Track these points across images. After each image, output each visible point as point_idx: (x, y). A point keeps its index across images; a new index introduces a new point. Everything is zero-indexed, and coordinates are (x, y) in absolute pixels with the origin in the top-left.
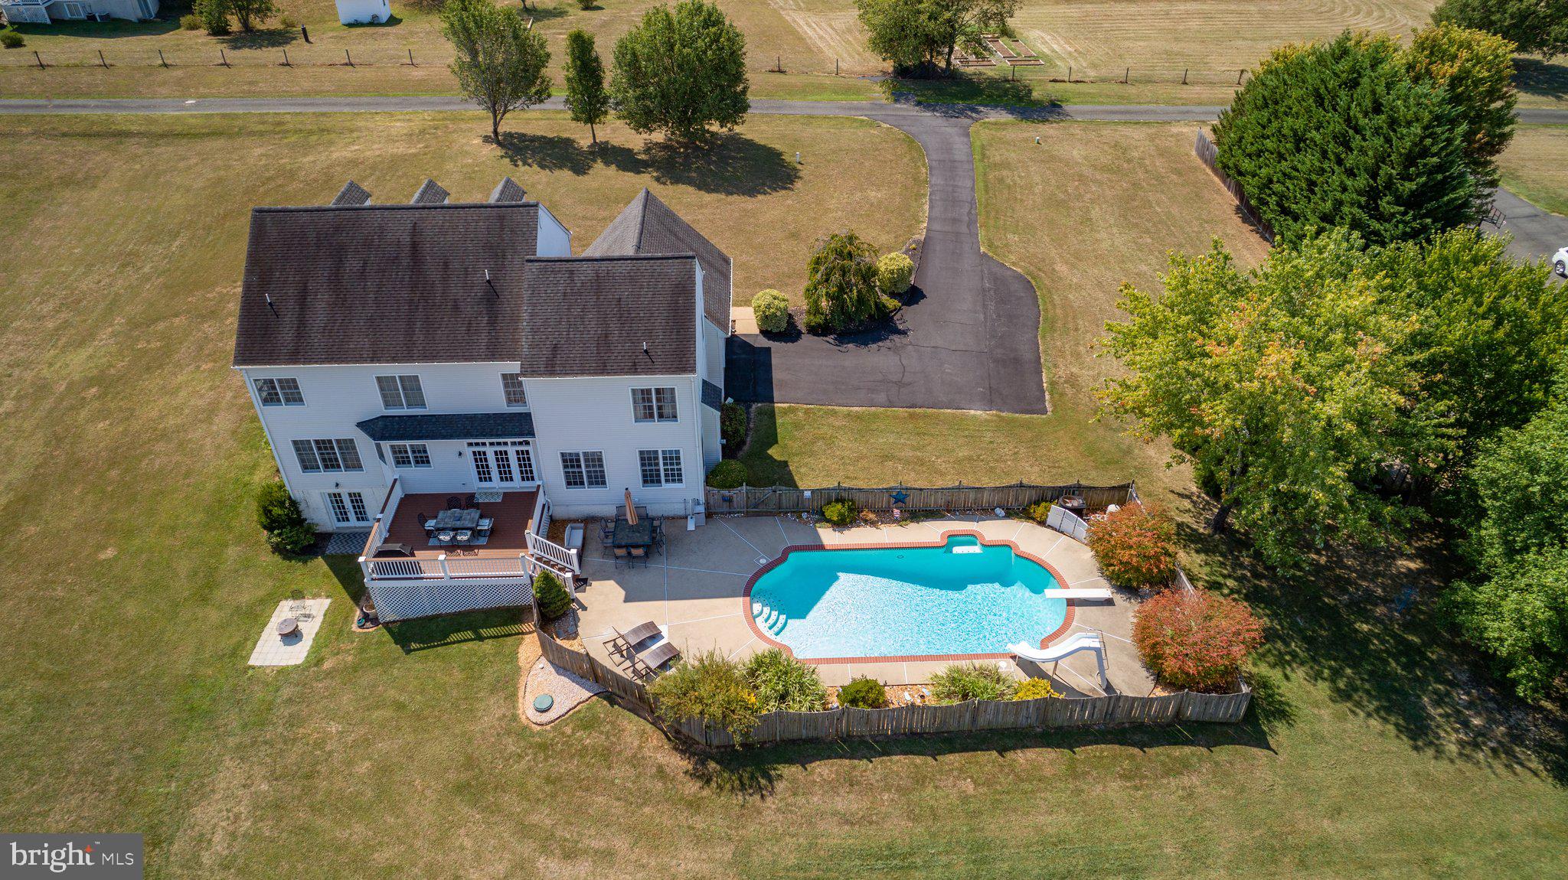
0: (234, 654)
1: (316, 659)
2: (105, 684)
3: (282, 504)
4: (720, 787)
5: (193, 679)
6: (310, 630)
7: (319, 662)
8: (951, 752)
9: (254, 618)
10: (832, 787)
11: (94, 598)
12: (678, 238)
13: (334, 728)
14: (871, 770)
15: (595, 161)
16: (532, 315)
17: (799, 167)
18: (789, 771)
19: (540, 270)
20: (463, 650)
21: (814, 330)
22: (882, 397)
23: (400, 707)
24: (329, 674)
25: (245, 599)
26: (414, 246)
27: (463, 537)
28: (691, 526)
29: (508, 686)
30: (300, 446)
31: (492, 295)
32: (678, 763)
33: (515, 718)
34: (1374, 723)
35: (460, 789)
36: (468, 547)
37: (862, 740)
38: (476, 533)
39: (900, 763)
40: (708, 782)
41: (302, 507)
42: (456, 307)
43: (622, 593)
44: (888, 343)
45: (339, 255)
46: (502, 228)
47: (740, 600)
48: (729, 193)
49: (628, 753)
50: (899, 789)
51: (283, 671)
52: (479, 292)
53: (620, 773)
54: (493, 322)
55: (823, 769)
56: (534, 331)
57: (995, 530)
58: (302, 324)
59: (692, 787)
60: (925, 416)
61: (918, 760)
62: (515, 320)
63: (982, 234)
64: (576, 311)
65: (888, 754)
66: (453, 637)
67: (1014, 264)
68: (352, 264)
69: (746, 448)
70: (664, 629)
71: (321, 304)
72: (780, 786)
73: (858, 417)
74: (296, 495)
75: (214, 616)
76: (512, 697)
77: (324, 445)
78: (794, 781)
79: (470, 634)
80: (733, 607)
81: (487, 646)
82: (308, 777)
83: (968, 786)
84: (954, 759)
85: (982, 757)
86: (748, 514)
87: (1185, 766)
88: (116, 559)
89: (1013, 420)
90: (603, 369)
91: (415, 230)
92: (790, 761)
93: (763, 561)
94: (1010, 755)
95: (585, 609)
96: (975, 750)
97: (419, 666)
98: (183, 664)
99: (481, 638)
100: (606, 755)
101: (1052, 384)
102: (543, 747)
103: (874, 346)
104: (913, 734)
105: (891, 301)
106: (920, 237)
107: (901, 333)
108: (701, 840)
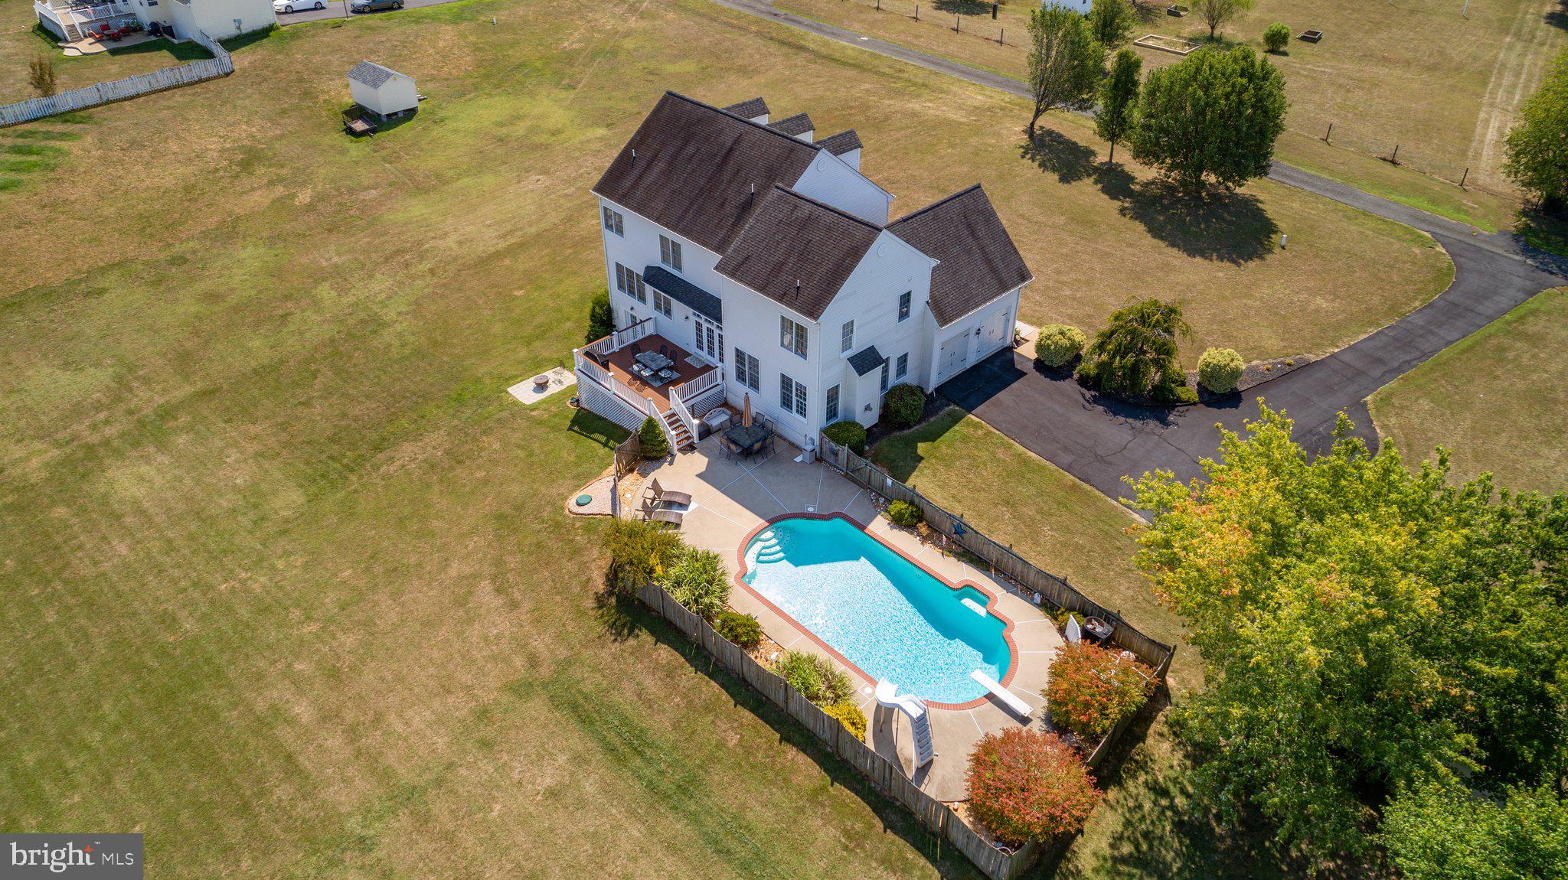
0: (507, 380)
1: (534, 407)
2: (445, 359)
3: (601, 307)
4: (602, 616)
5: (478, 380)
6: (553, 389)
7: (534, 409)
8: (752, 710)
9: (539, 365)
10: (657, 666)
11: (489, 313)
12: (973, 233)
13: (496, 446)
14: (689, 676)
15: (1089, 175)
16: (752, 227)
17: (1277, 250)
18: (646, 637)
19: (780, 198)
21: (1084, 381)
22: (1067, 458)
23: (531, 454)
24: (530, 418)
25: (546, 354)
26: (731, 150)
27: (646, 373)
28: (798, 459)
29: (584, 478)
30: (619, 267)
31: (747, 206)
32: (599, 584)
33: (566, 498)
35: (500, 517)
36: (645, 382)
37: (708, 656)
38: (655, 375)
39: (712, 689)
40: (600, 607)
41: (615, 315)
42: (722, 205)
43: (703, 469)
44: (1138, 424)
45: (688, 140)
46: (787, 158)
47: (761, 522)
48: (1173, 245)
49: (585, 559)
50: (690, 703)
51: (515, 403)
52: (742, 198)
53: (571, 567)
54: (734, 225)
55: (665, 653)
56: (744, 240)
57: (1009, 604)
58: (640, 178)
59: (590, 603)
60: (1086, 493)
61: (725, 696)
62: (743, 227)
63: (1393, 384)
64: (778, 237)
65: (711, 676)
66: (596, 436)
67: (1384, 427)
68: (690, 149)
69: (907, 432)
70: (693, 506)
71: (657, 170)
72: (632, 642)
73: (1025, 462)
74: (614, 304)
75: (523, 353)
76: (577, 488)
77: (630, 273)
78: (641, 646)
79: (603, 439)
80: (751, 521)
81: (603, 451)
82: (459, 462)
83: (733, 739)
84: (747, 715)
85: (766, 730)
86: (846, 476)
87: (904, 870)
88: (520, 297)
90: (763, 289)
91: (737, 141)
92: (653, 633)
93: (811, 510)
94: (786, 747)
95: (671, 464)
96: (767, 722)
97: (564, 440)
98: (481, 371)
99: (605, 445)
100: (578, 551)
102: (558, 525)
103: (1121, 419)
104: (744, 680)
105: (1190, 392)
106: (1312, 358)
107: (1165, 423)
108: (561, 637)
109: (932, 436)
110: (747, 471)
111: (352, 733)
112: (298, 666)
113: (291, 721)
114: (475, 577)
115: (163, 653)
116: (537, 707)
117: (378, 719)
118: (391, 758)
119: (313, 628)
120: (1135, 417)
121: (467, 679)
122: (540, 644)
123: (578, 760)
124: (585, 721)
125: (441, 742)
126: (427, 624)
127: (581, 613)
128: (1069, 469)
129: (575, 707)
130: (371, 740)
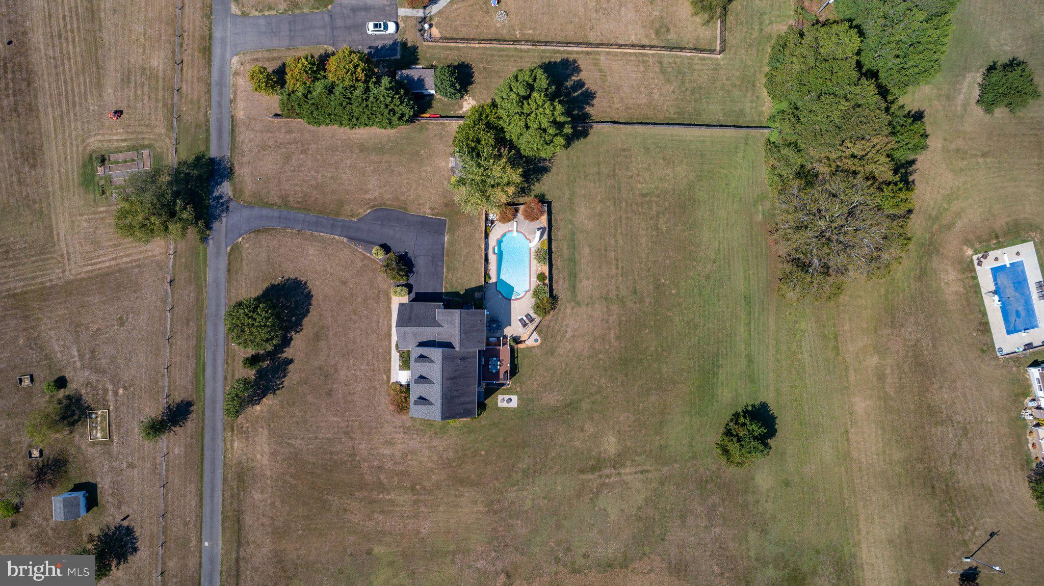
0: (514, 411)
1: (516, 393)
4: (558, 304)
5: (520, 417)
6: (507, 397)
7: (517, 392)
8: (553, 261)
9: (503, 411)
10: (558, 285)
13: (535, 383)
14: (555, 277)
15: (280, 357)
17: (286, 278)
18: (555, 293)
20: (520, 361)
21: (407, 279)
22: (440, 263)
23: (532, 370)
24: (521, 388)
25: (498, 415)
28: (490, 313)
29: (530, 349)
32: (552, 313)
33: (538, 346)
34: (545, 177)
37: (550, 278)
40: (556, 307)
42: (466, 367)
43: (508, 327)
44: (413, 258)
45: (453, 397)
47: (511, 301)
48: (310, 304)
51: (519, 399)
52: (462, 362)
53: (552, 324)
54: (468, 358)
55: (555, 287)
57: (492, 241)
58: (468, 403)
59: (556, 310)
60: (448, 252)
61: (554, 269)
62: (468, 353)
63: (342, 218)
65: (553, 274)
66: (516, 363)
67: (366, 211)
68: (455, 393)
70: (520, 317)
71: (463, 399)
72: (558, 294)
73: (448, 270)
75: (503, 420)
76: (534, 347)
78: (557, 292)
79: (516, 359)
80: (514, 303)
81: (519, 355)
82: (546, 385)
83: (559, 260)
85: (554, 255)
86: (484, 299)
87: (555, 219)
89: (449, 229)
91: (448, 379)
93: (500, 296)
94: (554, 252)
95: (513, 335)
96: (552, 256)
97: (522, 370)
98: (516, 421)
100: (548, 327)
101: (433, 215)
102: (545, 339)
103: (414, 262)
105: (391, 255)
106: (345, 240)
107: (406, 253)
108: (565, 309)
109: (457, 293)
110: (501, 318)
111: (607, 322)
112: (608, 347)
113: (615, 334)
114: (567, 340)
115: (626, 375)
116: (579, 298)
117: (603, 320)
118: (605, 309)
119: (600, 356)
120: (411, 260)
121: (585, 315)
122: (569, 311)
123: (580, 281)
124: (574, 287)
125: (596, 306)
126: (583, 336)
127: (559, 310)
128: (443, 261)
129: (574, 291)
130: (606, 317)
